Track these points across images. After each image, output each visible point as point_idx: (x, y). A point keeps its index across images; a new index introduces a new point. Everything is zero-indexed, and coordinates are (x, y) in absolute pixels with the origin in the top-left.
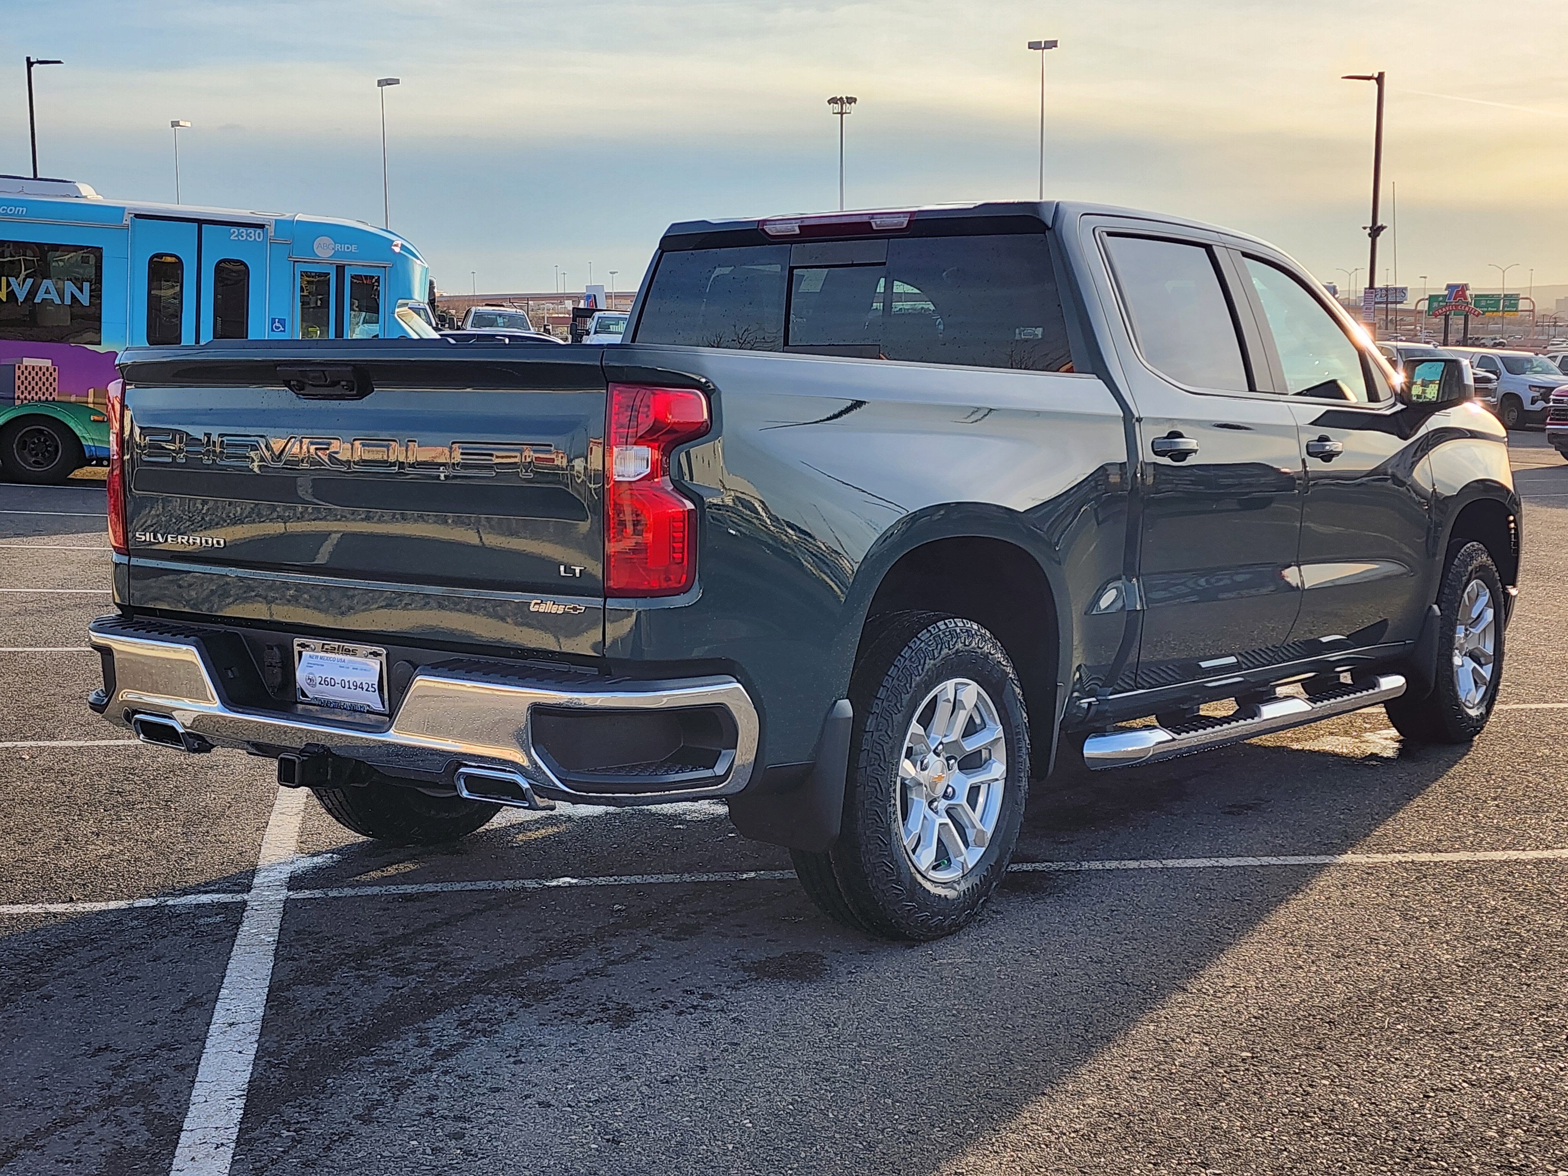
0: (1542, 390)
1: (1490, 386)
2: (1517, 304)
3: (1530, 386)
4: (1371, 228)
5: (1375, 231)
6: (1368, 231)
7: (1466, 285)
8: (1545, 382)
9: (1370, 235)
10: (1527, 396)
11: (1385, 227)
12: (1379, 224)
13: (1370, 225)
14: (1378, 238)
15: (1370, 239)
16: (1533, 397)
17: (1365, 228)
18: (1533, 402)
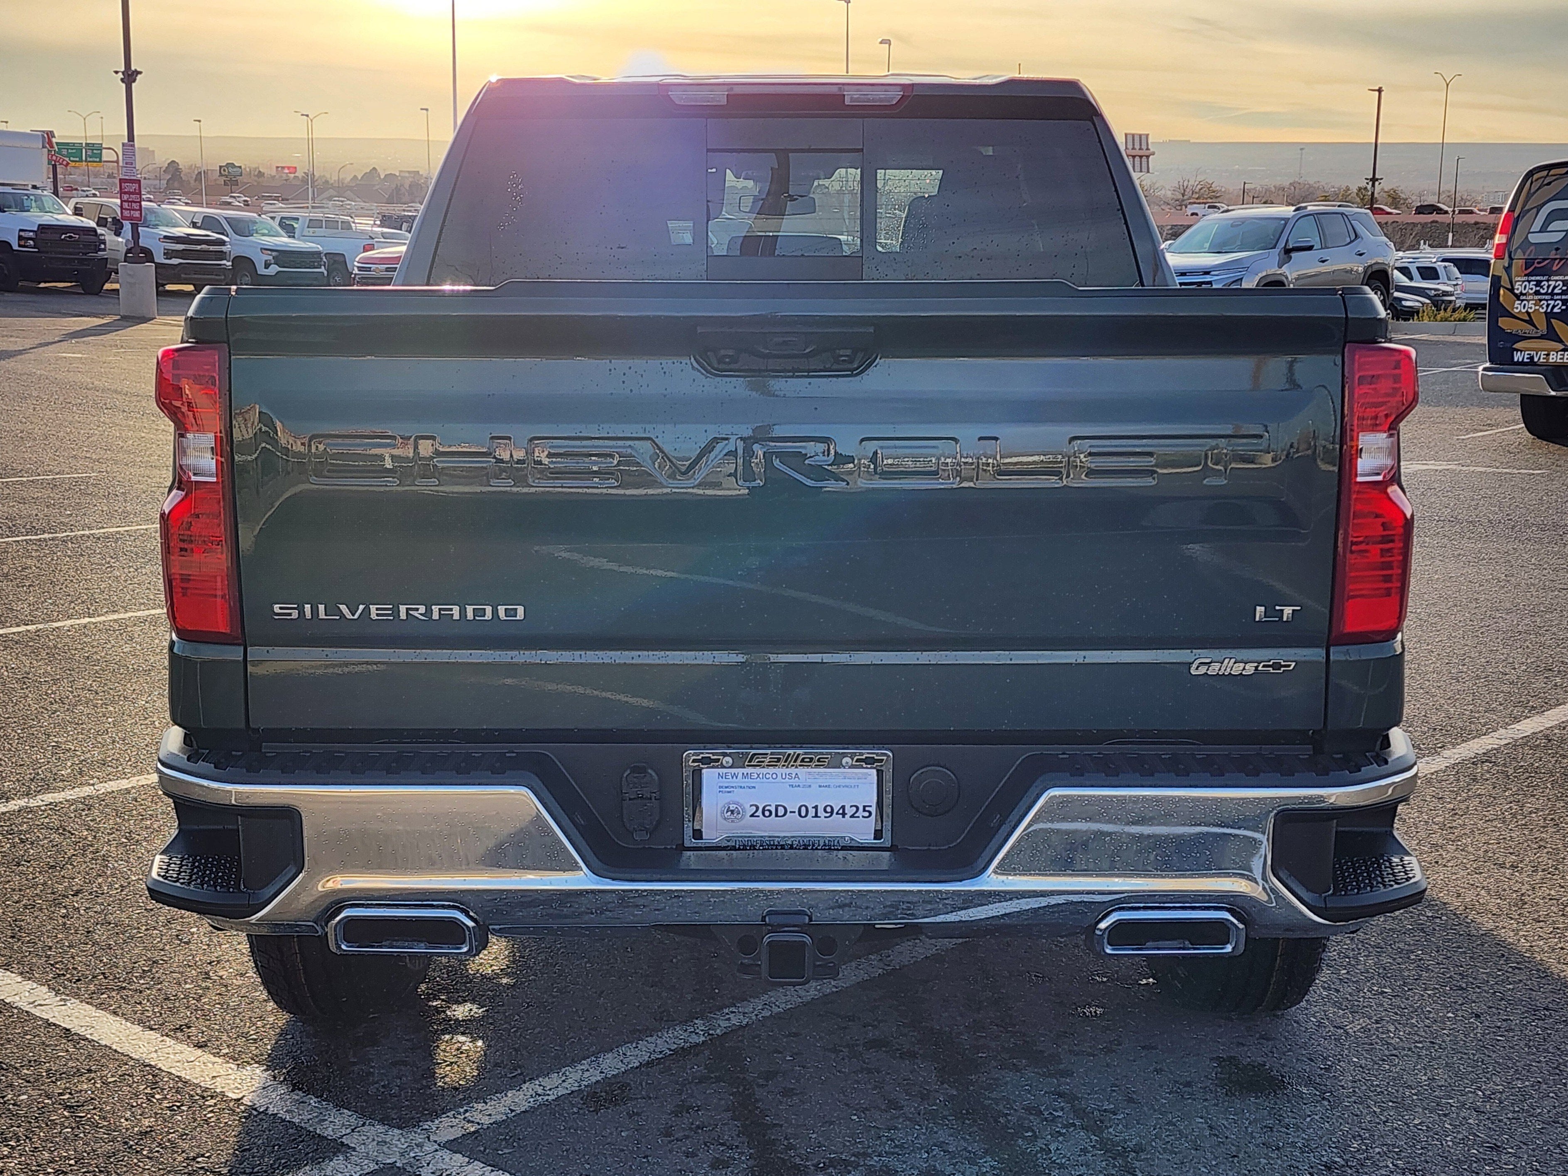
0: (274, 254)
1: (224, 248)
2: (101, 154)
3: (261, 249)
4: (123, 73)
5: (130, 76)
6: (121, 75)
7: (52, 132)
8: (276, 245)
9: (122, 80)
10: (260, 260)
11: (140, 73)
12: (133, 68)
13: (123, 69)
14: (134, 85)
15: (124, 85)
16: (266, 261)
17: (116, 72)
18: (267, 266)
